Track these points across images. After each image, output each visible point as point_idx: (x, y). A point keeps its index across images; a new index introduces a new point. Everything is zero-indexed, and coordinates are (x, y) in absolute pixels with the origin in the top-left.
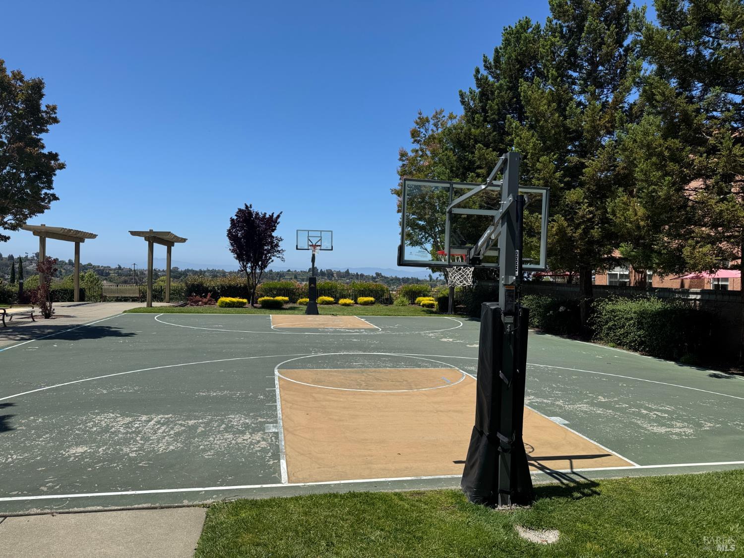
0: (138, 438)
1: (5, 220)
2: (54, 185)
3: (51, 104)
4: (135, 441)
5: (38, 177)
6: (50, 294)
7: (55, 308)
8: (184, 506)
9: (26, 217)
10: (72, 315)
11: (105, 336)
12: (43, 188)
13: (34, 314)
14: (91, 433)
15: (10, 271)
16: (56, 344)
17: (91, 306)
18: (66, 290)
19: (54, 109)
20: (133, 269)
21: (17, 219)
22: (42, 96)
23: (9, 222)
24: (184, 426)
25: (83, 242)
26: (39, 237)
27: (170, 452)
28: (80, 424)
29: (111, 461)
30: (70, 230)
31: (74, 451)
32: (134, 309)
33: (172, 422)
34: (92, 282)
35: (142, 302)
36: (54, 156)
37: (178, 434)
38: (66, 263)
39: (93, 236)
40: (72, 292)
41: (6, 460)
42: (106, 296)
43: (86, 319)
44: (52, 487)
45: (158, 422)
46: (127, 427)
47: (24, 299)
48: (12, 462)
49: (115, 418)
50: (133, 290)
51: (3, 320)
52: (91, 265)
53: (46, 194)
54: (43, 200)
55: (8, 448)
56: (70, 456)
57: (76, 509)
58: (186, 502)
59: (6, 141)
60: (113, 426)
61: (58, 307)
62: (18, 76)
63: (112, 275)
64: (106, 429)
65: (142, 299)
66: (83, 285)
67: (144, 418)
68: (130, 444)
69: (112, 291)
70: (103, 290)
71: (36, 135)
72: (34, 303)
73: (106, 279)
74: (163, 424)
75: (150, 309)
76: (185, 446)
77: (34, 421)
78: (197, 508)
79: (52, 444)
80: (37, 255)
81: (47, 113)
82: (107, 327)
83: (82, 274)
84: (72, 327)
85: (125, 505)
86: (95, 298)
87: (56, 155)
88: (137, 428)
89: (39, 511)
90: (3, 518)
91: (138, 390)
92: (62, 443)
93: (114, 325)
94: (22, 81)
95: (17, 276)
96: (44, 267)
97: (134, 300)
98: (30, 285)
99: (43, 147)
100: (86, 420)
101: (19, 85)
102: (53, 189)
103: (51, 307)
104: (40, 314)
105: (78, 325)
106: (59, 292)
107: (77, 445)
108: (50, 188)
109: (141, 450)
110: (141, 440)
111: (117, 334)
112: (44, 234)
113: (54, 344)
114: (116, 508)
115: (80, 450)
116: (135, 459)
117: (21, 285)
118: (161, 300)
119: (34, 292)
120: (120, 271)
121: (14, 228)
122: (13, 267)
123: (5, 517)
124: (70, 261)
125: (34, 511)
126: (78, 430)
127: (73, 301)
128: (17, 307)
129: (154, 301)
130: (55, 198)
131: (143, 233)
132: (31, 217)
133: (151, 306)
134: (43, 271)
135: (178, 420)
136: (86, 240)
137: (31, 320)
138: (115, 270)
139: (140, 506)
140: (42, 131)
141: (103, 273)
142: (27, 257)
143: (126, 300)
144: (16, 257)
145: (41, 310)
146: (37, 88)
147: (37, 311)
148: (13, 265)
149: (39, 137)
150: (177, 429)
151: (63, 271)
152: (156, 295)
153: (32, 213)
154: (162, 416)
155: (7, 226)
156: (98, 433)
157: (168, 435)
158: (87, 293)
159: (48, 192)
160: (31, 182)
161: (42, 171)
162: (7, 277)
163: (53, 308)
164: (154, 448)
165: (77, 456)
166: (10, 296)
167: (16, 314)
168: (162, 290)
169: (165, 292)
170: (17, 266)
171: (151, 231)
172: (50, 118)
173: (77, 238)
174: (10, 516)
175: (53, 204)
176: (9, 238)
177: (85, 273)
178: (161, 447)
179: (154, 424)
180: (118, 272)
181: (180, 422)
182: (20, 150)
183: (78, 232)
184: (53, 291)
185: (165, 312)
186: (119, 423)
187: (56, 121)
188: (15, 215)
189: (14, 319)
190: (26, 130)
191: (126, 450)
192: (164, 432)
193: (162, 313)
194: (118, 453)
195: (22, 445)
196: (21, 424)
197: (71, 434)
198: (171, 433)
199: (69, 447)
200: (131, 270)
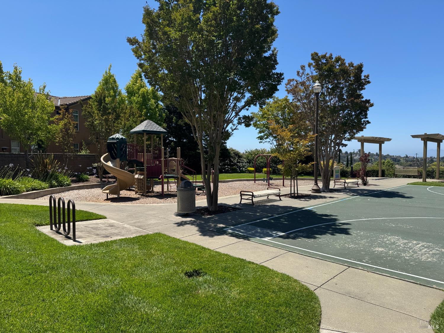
0: (410, 251)
1: (345, 136)
2: (368, 116)
3: (366, 75)
4: (409, 252)
5: (360, 113)
6: (366, 173)
7: (369, 180)
8: (433, 288)
9: (355, 134)
10: (377, 184)
11: (395, 197)
12: (363, 118)
13: (358, 183)
14: (386, 243)
15: (346, 160)
16: (369, 199)
17: (389, 180)
18: (374, 171)
19: (368, 77)
20: (416, 157)
21: (351, 135)
22: (362, 71)
23: (347, 137)
24: (439, 251)
25: (384, 143)
26: (360, 143)
27: (428, 261)
28: (380, 238)
29: (396, 258)
30: (376, 138)
31: (378, 249)
32: (414, 182)
33: (431, 247)
34: (389, 166)
35: (419, 178)
36: (368, 101)
37: (434, 254)
38: (374, 155)
39: (389, 140)
40: (378, 171)
41: (349, 246)
42: (397, 175)
43: (385, 187)
44: (368, 261)
45: (423, 246)
46: (405, 245)
47: (354, 175)
48: (351, 247)
49: (398, 239)
50: (414, 170)
51: (344, 185)
52: (389, 155)
53: (364, 121)
54: (363, 124)
55: (349, 242)
56: (375, 251)
57: (378, 272)
58: (434, 286)
59: (346, 98)
60: (397, 243)
61: (370, 180)
62: (351, 65)
63: (402, 161)
64: (394, 243)
65: (419, 176)
66: (384, 168)
67: (415, 242)
68: (406, 253)
69: (400, 172)
70: (395, 171)
71: (359, 92)
72: (358, 177)
73: (398, 164)
74: (426, 247)
75: (425, 183)
76: (438, 261)
77: (360, 233)
78: (441, 291)
79: (367, 244)
80: (359, 151)
81: (364, 79)
82: (397, 192)
83: (383, 161)
84: (377, 191)
85: (402, 278)
86: (390, 175)
87: (369, 100)
88: (410, 246)
89: (362, 269)
90: (348, 267)
91: (412, 228)
92: (372, 245)
93: (401, 191)
94: (353, 66)
95: (349, 162)
96: (363, 159)
97: (414, 177)
98: (356, 168)
99: (363, 98)
100: (383, 237)
101: (352, 69)
102: (367, 118)
103: (366, 180)
104: (361, 183)
105: (380, 190)
106: (371, 171)
107: (379, 247)
108: (366, 118)
109: (412, 257)
110: (412, 252)
111: (402, 196)
112: (363, 141)
113: (368, 199)
114: (397, 278)
115: (380, 249)
116: (408, 260)
117: (352, 168)
118: (433, 178)
119: (358, 172)
120: (407, 159)
121: (349, 140)
122: (348, 158)
123: (349, 267)
124: (377, 153)
125: (360, 268)
126: (380, 241)
127: (378, 177)
128: (350, 179)
129: (428, 178)
130: (368, 122)
131: (420, 136)
132: (357, 134)
133: (426, 181)
134: (362, 161)
135: (435, 247)
136: (385, 142)
137: (357, 186)
138: (404, 158)
139: (409, 280)
140: (362, 89)
141: (396, 160)
142: (354, 152)
143: (409, 177)
144: (349, 152)
145: (361, 181)
146: (360, 68)
147: (360, 181)
148: (348, 157)
149: (360, 93)
150: (434, 251)
151: (373, 159)
152: (429, 174)
153: (358, 131)
154: (425, 243)
155: (346, 139)
156: (390, 244)
157: (428, 253)
158: (386, 172)
159: (365, 120)
160: (357, 116)
161: (362, 110)
162: (345, 163)
163: (368, 180)
164: (419, 257)
165: (379, 252)
166: (347, 173)
167: (350, 183)
168: (434, 171)
169: (436, 173)
170: (349, 157)
171: (426, 134)
172: (366, 82)
173: (380, 141)
174: (351, 267)
175: (368, 125)
176: (347, 145)
177: (385, 160)
178: (424, 258)
179: (420, 247)
180: (406, 159)
181: (437, 249)
182: (352, 102)
183: (381, 138)
184: (367, 171)
185: (434, 186)
186: (401, 242)
187: (369, 82)
188: (349, 133)
189: (349, 185)
190: (355, 90)
191: (403, 255)
192: (426, 251)
193: (432, 186)
194: (399, 255)
195: (355, 242)
196: (354, 233)
197: (376, 242)
198: (430, 253)
199: (375, 247)
200: (414, 158)
